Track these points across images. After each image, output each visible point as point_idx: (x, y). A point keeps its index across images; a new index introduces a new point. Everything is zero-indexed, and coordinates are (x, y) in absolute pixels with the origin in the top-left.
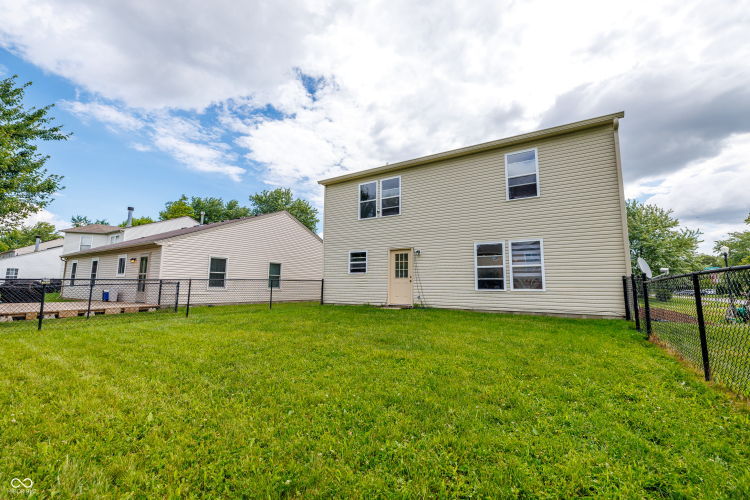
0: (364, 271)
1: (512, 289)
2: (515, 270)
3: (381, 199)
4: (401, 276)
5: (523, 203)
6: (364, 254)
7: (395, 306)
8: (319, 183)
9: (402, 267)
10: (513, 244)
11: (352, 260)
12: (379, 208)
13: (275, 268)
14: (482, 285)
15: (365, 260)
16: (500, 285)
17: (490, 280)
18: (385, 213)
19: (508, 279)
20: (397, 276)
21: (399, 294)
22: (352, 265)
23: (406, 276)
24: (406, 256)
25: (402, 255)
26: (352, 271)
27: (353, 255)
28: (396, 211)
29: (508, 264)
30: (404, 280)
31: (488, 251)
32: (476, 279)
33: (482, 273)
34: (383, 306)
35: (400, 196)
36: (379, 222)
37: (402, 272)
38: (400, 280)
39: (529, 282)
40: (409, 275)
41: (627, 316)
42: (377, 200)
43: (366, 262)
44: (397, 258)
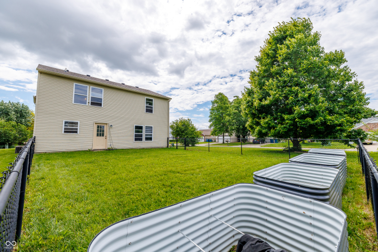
0: (76, 132)
1: (145, 141)
2: (146, 135)
3: (90, 96)
4: (100, 136)
5: (149, 114)
6: (76, 123)
7: (97, 150)
9: (101, 132)
10: (146, 127)
11: (65, 126)
12: (89, 100)
14: (136, 140)
15: (77, 126)
16: (141, 140)
17: (138, 138)
18: (93, 104)
19: (144, 137)
20: (98, 135)
21: (100, 144)
22: (65, 129)
23: (103, 135)
24: (103, 127)
25: (101, 126)
26: (65, 132)
27: (66, 123)
28: (100, 105)
29: (144, 133)
30: (102, 137)
31: (139, 129)
32: (134, 138)
33: (136, 136)
34: (90, 150)
35: (103, 98)
36: (88, 108)
37: (100, 134)
38: (99, 137)
39: (149, 139)
40: (105, 135)
41: (168, 147)
42: (88, 96)
43: (78, 128)
44: (98, 127)
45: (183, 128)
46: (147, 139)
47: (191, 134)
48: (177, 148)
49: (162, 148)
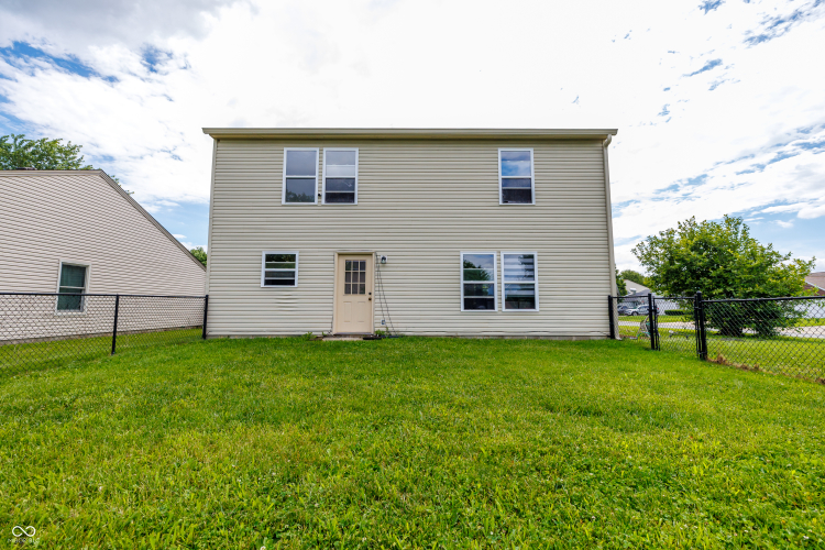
0: (292, 282)
1: (504, 310)
2: (508, 287)
3: (324, 177)
4: (355, 292)
5: (517, 210)
6: (292, 258)
7: (345, 335)
8: (205, 130)
9: (355, 280)
10: (506, 256)
11: (267, 266)
12: (320, 188)
13: (74, 274)
14: (469, 305)
15: (293, 266)
16: (489, 304)
17: (478, 298)
18: (331, 198)
19: (499, 296)
20: (347, 291)
21: (351, 318)
22: (267, 274)
23: (363, 291)
24: (363, 265)
25: (356, 263)
26: (267, 282)
27: (269, 258)
28: (350, 198)
29: (499, 280)
30: (358, 298)
32: (462, 297)
33: (468, 290)
34: (325, 336)
35: (356, 177)
36: (320, 211)
37: (355, 286)
38: (353, 298)
39: (522, 300)
40: (367, 291)
41: (612, 336)
42: (317, 177)
43: (296, 270)
44: (348, 265)
45: (701, 259)
46: (514, 302)
47: (750, 282)
48: (655, 346)
49: (584, 342)
